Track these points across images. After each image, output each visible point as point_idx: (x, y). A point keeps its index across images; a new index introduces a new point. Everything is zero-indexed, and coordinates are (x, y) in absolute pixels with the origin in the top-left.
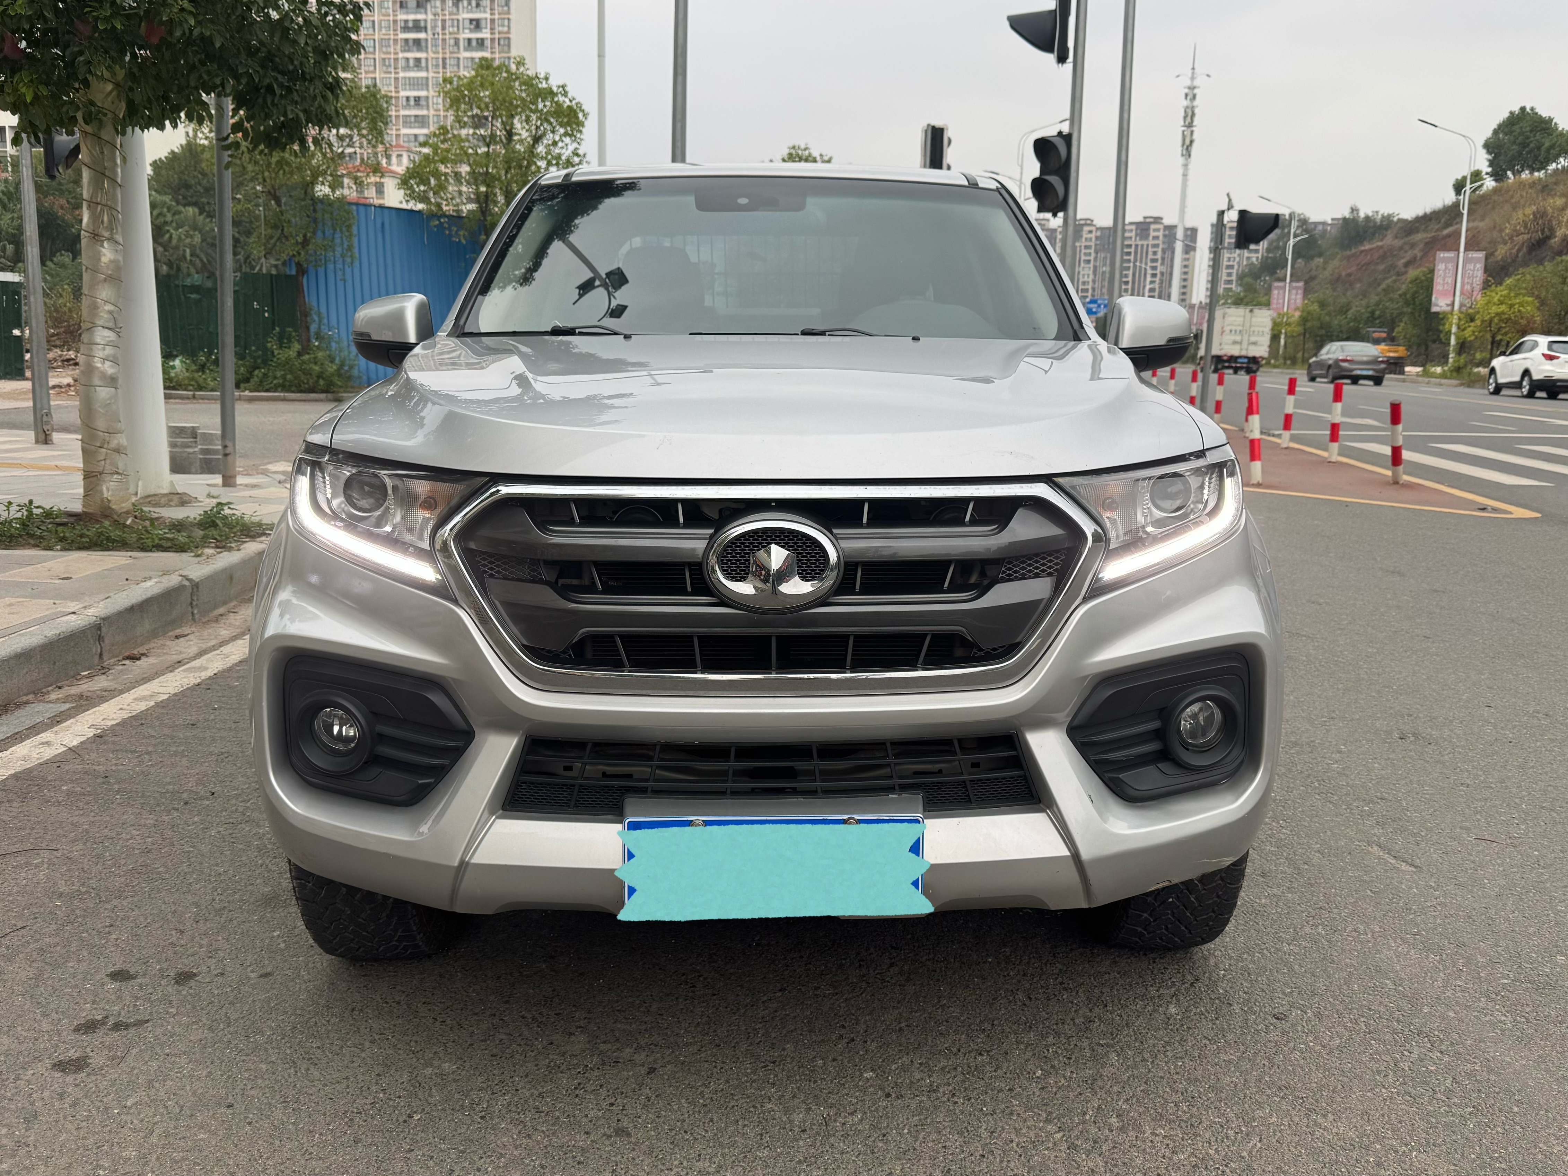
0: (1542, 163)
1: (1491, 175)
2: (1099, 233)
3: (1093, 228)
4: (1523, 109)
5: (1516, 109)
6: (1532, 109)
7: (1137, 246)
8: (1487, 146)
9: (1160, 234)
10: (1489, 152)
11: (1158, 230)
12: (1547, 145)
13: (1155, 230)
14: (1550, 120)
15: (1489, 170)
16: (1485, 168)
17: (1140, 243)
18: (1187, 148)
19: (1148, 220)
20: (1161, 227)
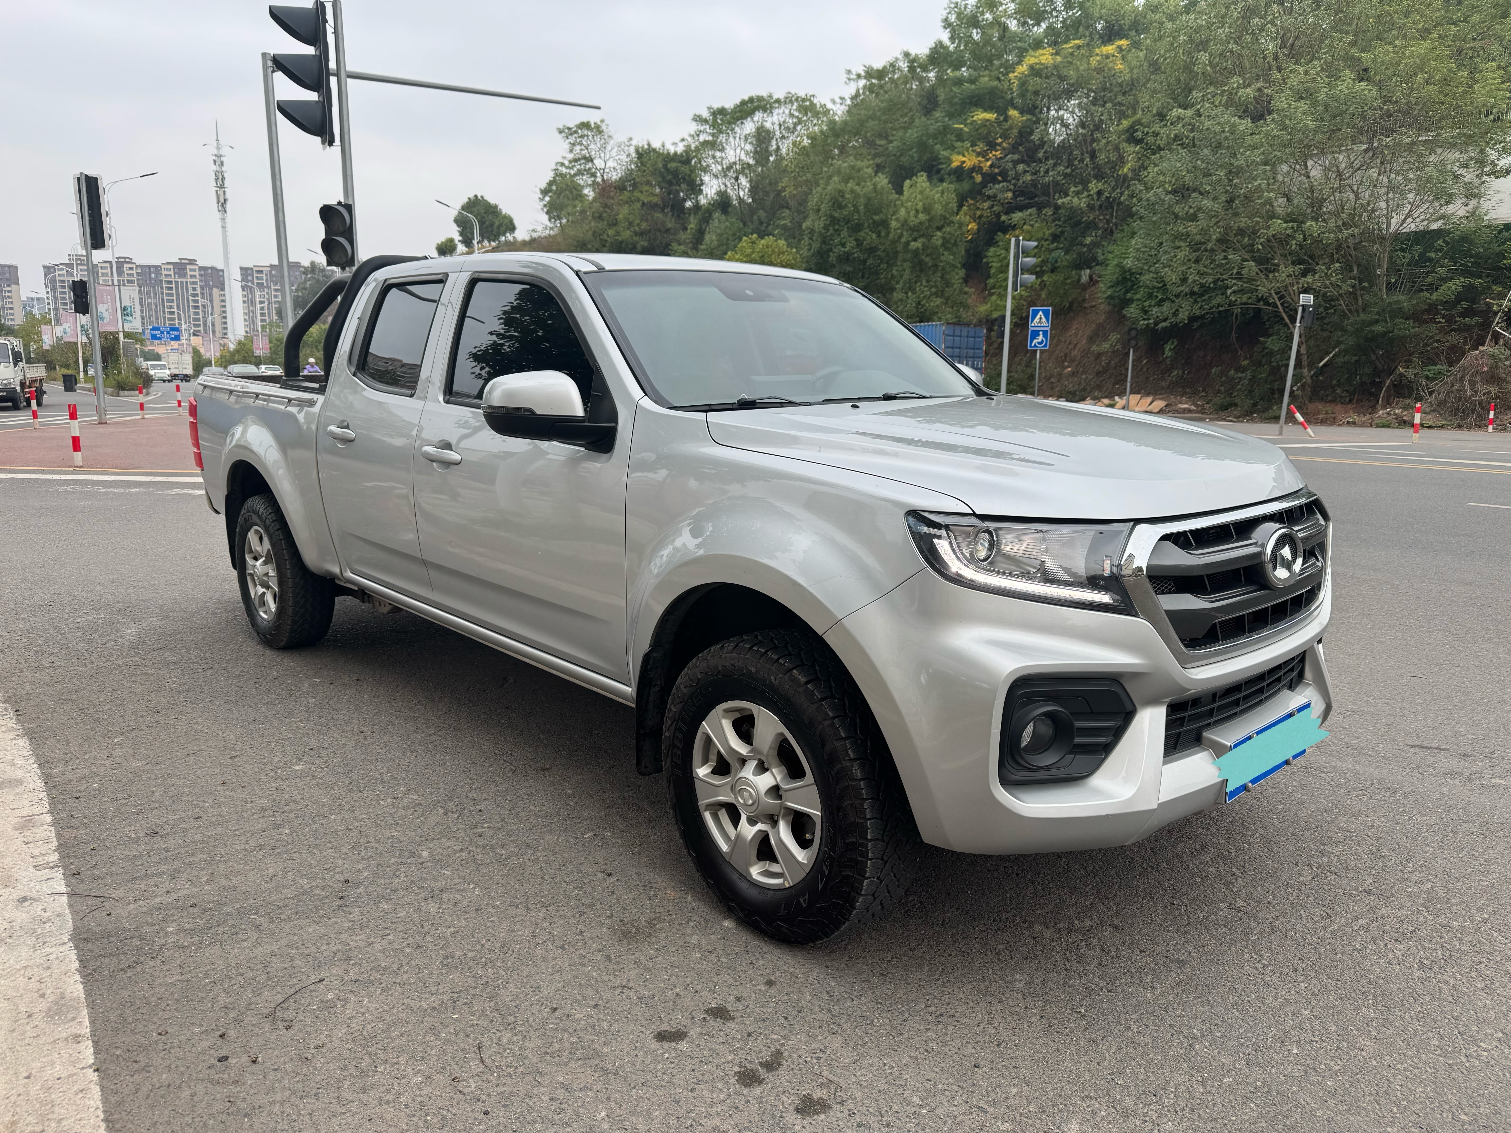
0: (495, 236)
1: (462, 242)
2: (139, 271)
3: (134, 266)
4: (476, 196)
5: (472, 196)
6: (482, 197)
7: (176, 282)
8: (456, 221)
9: (197, 273)
10: (458, 225)
11: (194, 270)
12: (497, 223)
13: (191, 270)
14: (496, 206)
15: (460, 238)
16: (457, 238)
17: (179, 280)
18: (223, 205)
19: (183, 261)
20: (197, 267)
